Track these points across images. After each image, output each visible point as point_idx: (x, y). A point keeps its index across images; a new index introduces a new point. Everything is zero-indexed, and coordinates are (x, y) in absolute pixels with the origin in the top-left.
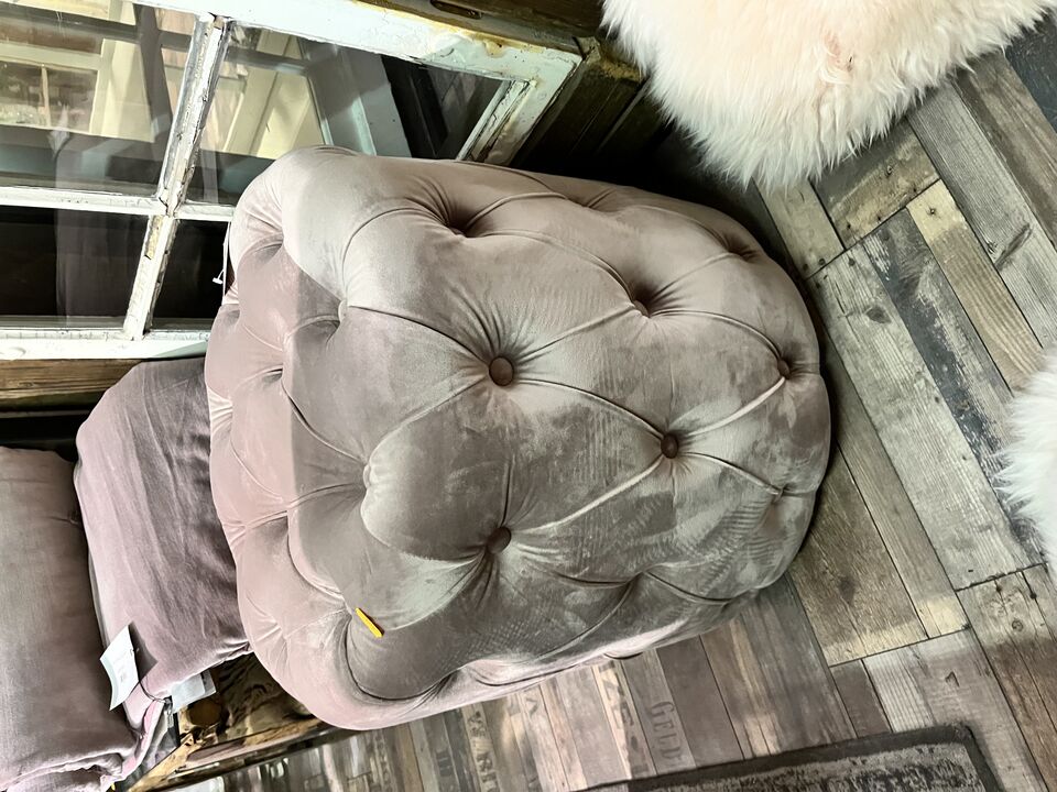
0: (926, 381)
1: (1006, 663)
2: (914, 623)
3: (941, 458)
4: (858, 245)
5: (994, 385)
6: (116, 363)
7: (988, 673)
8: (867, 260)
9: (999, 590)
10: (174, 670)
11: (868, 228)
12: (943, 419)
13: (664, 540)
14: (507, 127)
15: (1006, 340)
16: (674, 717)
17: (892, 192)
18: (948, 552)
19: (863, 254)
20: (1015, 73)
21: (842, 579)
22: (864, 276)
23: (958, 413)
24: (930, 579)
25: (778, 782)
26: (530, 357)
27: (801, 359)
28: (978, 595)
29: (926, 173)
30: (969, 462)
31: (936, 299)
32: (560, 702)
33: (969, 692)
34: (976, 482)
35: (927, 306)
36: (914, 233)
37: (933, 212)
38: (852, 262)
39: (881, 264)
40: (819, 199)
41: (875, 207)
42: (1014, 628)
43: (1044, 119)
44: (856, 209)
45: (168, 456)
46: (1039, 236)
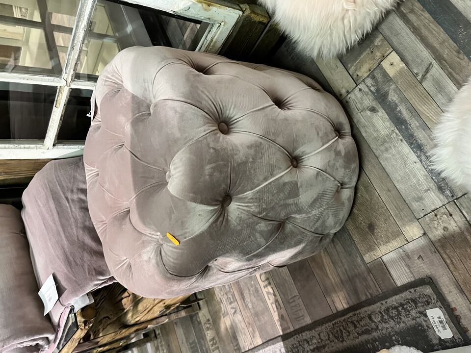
0: (396, 133)
1: (443, 246)
2: (401, 237)
3: (405, 164)
4: (362, 83)
5: (424, 130)
6: (40, 161)
7: (435, 252)
8: (366, 88)
9: (436, 215)
10: (75, 292)
11: (366, 75)
12: (405, 148)
13: (296, 202)
14: (212, 44)
15: (427, 111)
16: (300, 301)
17: (374, 59)
18: (413, 204)
19: (365, 86)
20: (419, 4)
21: (369, 224)
22: (366, 95)
23: (410, 144)
24: (406, 217)
25: (349, 320)
26: (235, 121)
27: (343, 130)
28: (427, 219)
29: (388, 49)
30: (417, 164)
31: (397, 99)
32: (247, 306)
33: (428, 262)
34: (422, 172)
35: (394, 102)
36: (385, 74)
37: (392, 64)
38: (360, 90)
39: (372, 89)
40: (344, 66)
41: (368, 65)
42: (444, 230)
43: (433, 20)
44: (360, 68)
45: (67, 198)
46: (436, 67)
